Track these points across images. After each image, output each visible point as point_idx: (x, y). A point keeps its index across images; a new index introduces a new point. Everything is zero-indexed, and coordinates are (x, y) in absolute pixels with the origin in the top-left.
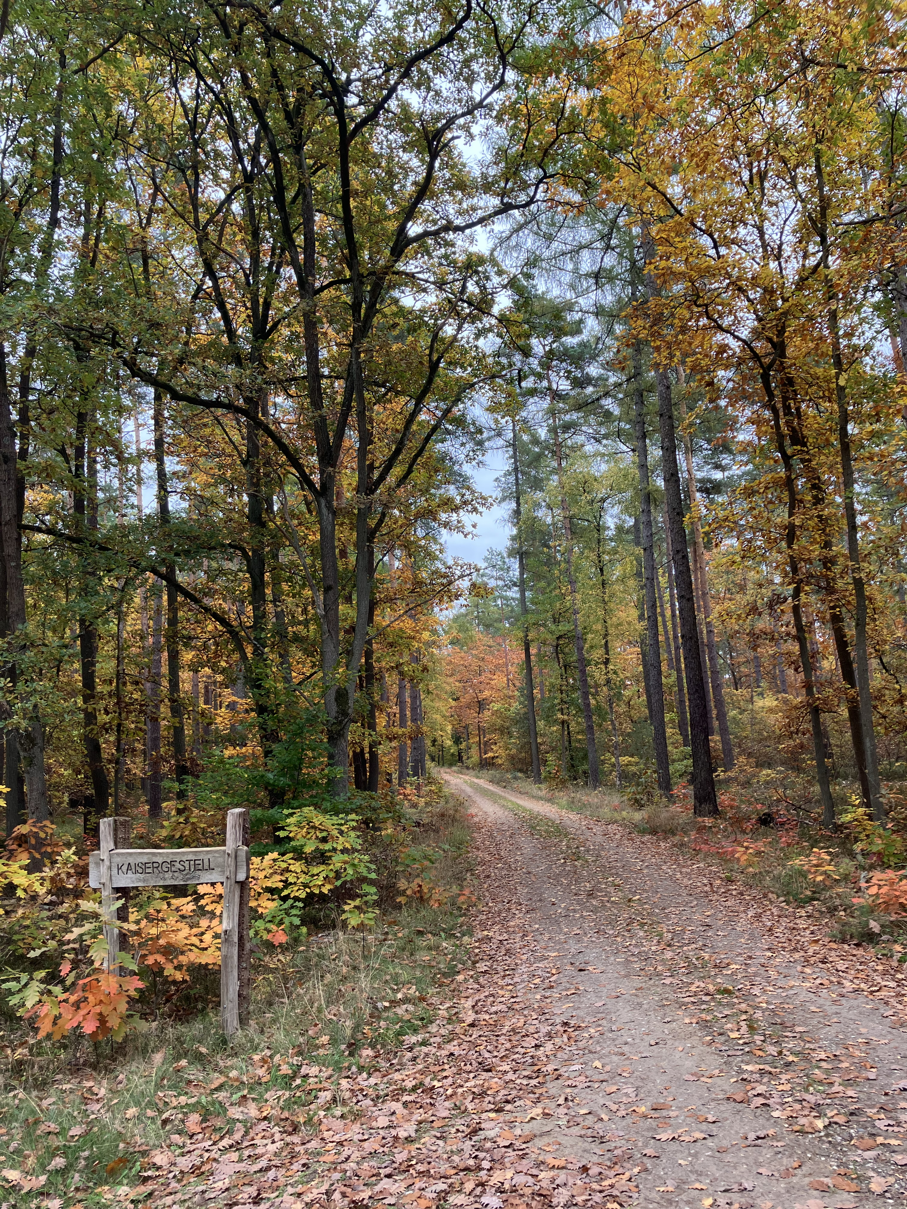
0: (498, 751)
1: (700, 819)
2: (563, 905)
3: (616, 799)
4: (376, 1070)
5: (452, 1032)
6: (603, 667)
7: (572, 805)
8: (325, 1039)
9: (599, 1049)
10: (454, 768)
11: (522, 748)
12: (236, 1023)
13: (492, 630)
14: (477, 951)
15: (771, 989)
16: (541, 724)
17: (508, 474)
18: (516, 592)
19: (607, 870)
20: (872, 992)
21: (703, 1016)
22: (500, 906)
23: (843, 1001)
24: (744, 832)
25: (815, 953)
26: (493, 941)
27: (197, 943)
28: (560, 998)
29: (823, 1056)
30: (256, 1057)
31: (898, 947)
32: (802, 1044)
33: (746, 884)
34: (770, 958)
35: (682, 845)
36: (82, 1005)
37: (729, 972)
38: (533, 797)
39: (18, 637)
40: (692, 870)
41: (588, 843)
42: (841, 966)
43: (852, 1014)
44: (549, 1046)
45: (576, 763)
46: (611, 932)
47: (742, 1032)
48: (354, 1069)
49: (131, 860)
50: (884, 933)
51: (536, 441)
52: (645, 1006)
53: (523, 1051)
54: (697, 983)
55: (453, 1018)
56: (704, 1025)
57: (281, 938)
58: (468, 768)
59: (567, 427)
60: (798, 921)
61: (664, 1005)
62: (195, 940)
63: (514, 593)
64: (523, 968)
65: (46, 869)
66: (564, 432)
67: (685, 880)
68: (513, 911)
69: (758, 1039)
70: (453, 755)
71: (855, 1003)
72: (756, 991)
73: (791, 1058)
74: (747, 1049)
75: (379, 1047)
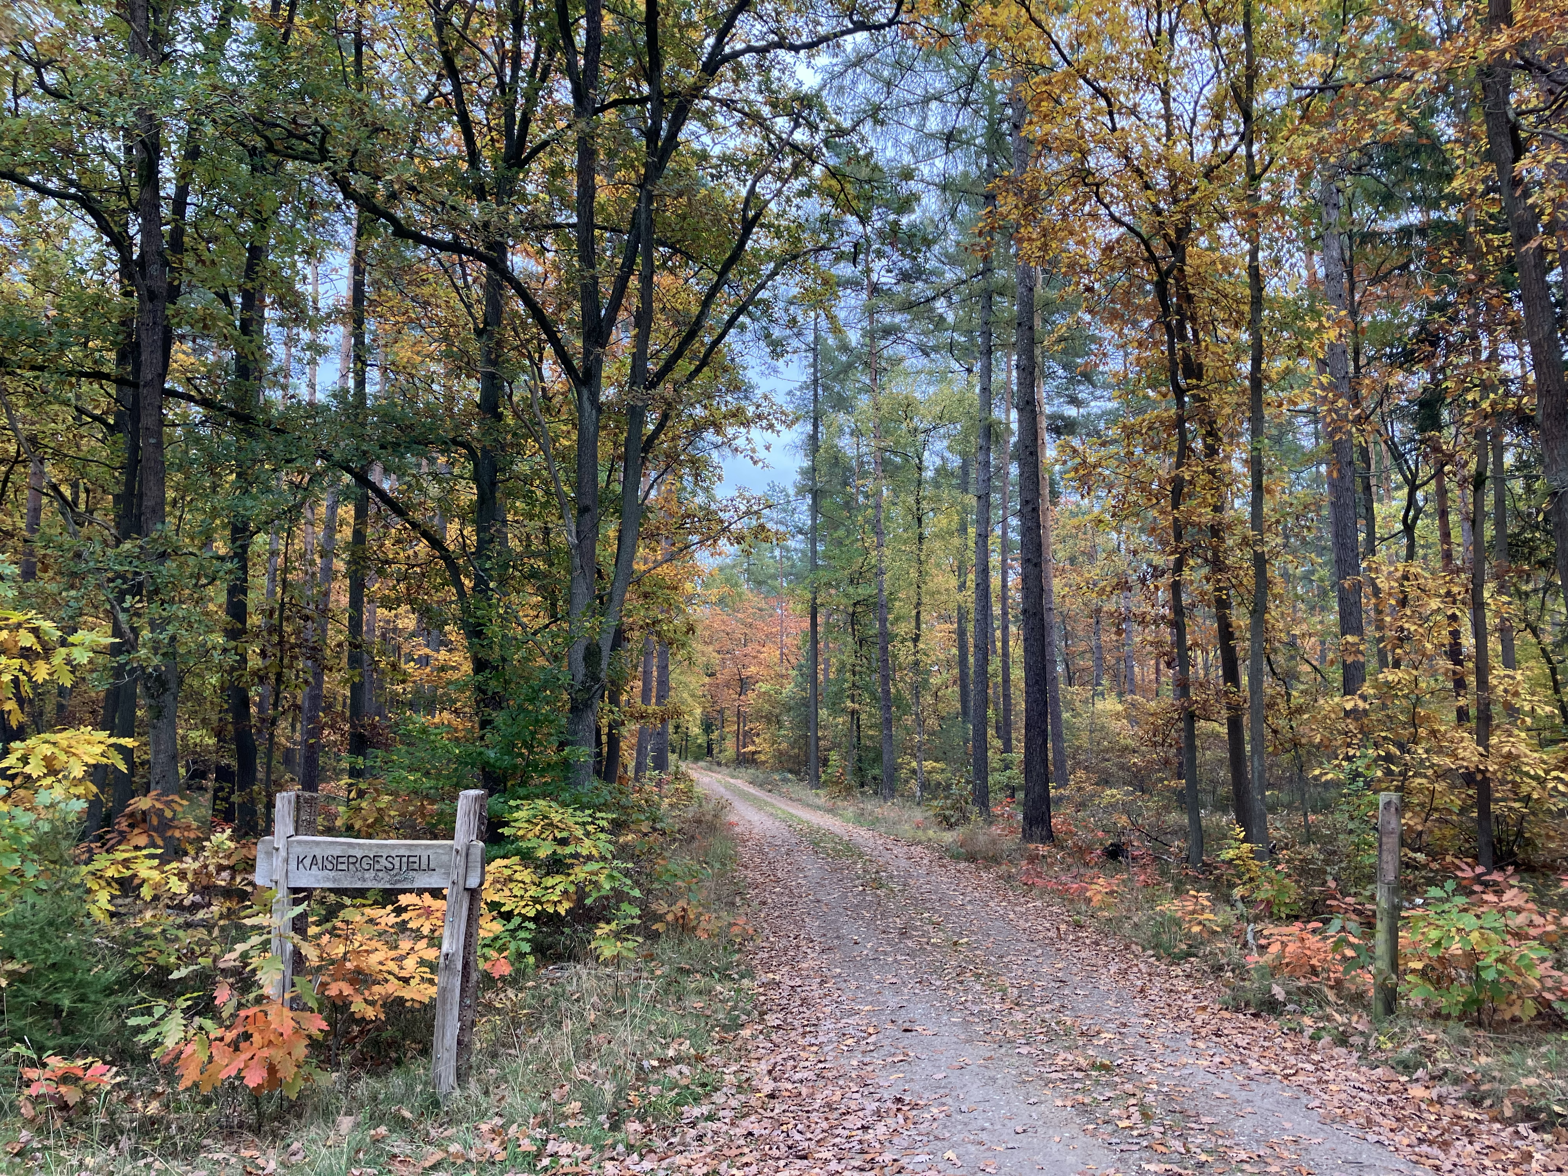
0: (762, 745)
1: (1032, 846)
2: (869, 945)
3: (918, 814)
4: (651, 1151)
5: (745, 1105)
6: (910, 644)
7: (860, 818)
8: (575, 1106)
9: (947, 1135)
10: (701, 764)
11: (795, 742)
12: (452, 1079)
13: (764, 589)
14: (762, 998)
15: (1159, 1066)
16: (823, 713)
17: (804, 387)
18: (801, 542)
19: (920, 903)
20: (1286, 1077)
21: (1080, 1097)
22: (784, 941)
23: (1253, 1085)
24: (1086, 865)
25: (1205, 1024)
26: (783, 986)
27: (396, 970)
28: (884, 1066)
29: (1244, 1156)
30: (484, 1127)
31: (1307, 1021)
32: (1214, 1139)
33: (1098, 931)
34: (1149, 1027)
35: (1010, 877)
36: (243, 1045)
37: (1102, 1043)
38: (808, 805)
39: (155, 540)
40: (1028, 909)
41: (890, 868)
42: (1242, 1041)
43: (1268, 1103)
44: (881, 1128)
45: (865, 766)
46: (938, 983)
47: (1133, 1119)
48: (621, 1148)
49: (318, 852)
50: (1291, 1001)
51: (845, 347)
52: (1000, 1082)
53: (846, 1133)
54: (1063, 1055)
55: (745, 1086)
56: (1083, 1109)
57: (504, 969)
58: (719, 764)
59: (888, 331)
60: (1175, 982)
61: (1024, 1082)
62: (392, 966)
63: (797, 543)
64: (829, 1024)
65: (188, 859)
66: (883, 338)
67: (1021, 922)
68: (804, 949)
69: (1156, 1130)
70: (700, 746)
71: (1268, 1089)
72: (1141, 1068)
73: (1203, 1157)
74: (1145, 1144)
75: (650, 1119)
